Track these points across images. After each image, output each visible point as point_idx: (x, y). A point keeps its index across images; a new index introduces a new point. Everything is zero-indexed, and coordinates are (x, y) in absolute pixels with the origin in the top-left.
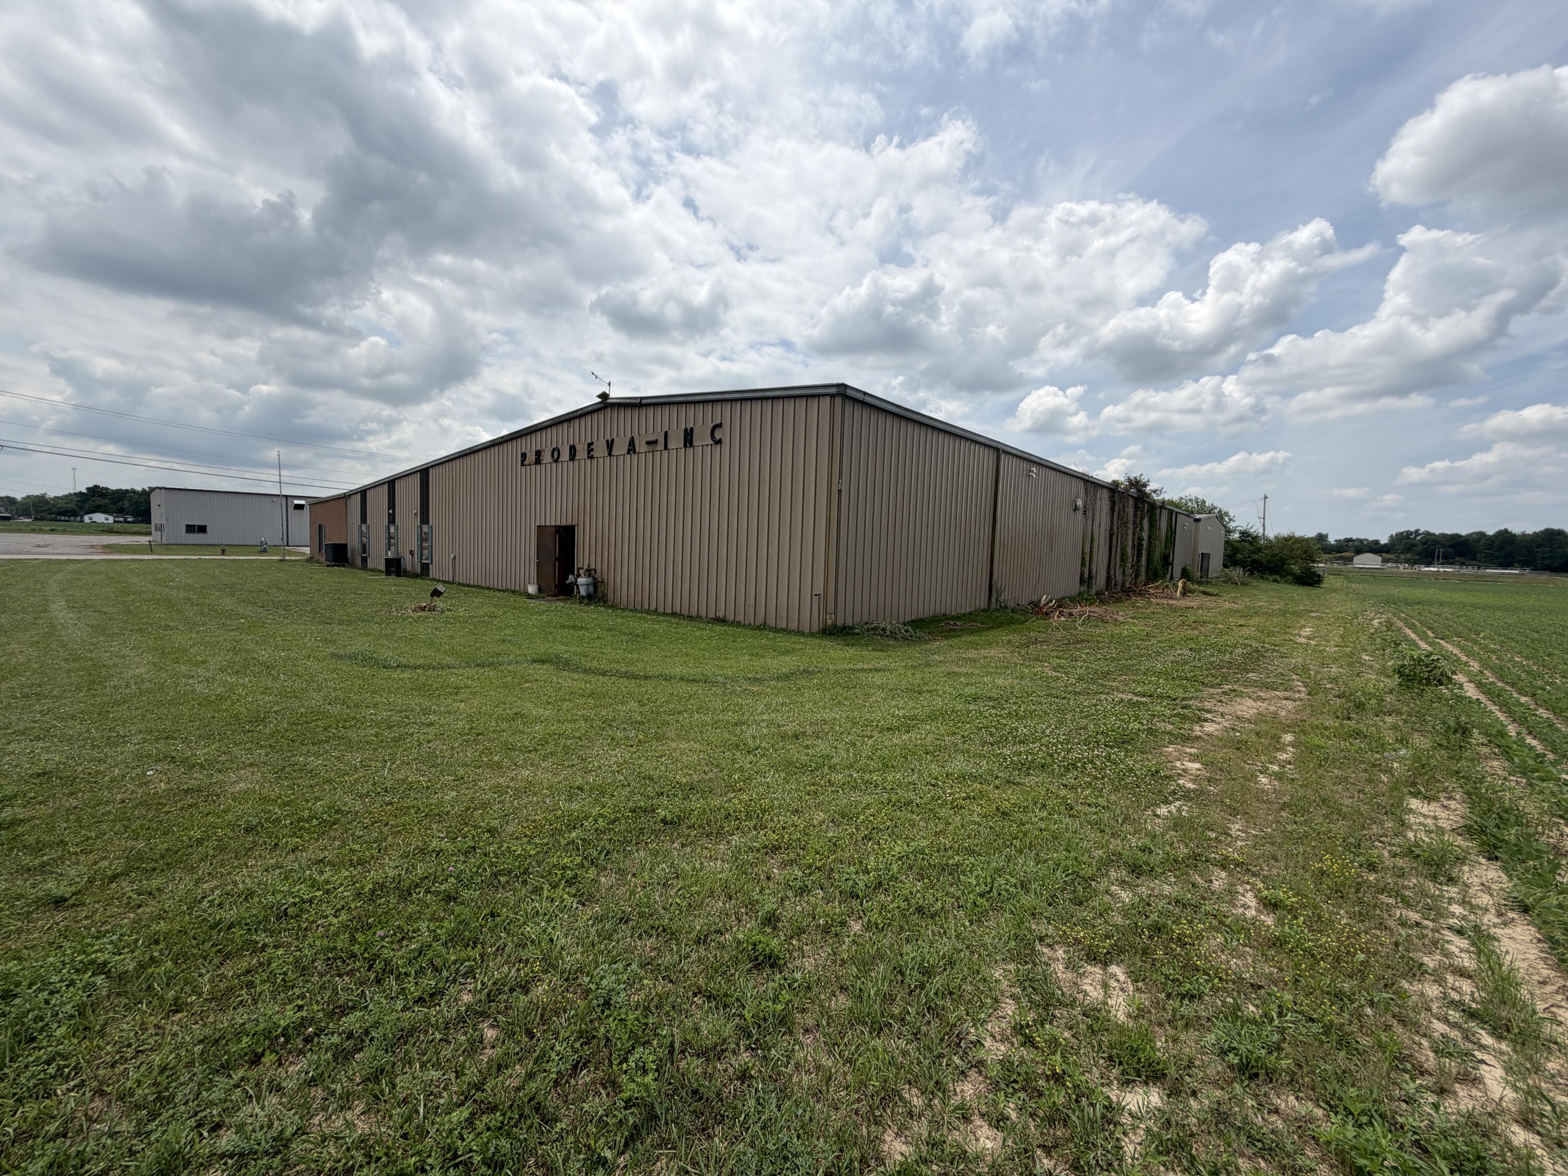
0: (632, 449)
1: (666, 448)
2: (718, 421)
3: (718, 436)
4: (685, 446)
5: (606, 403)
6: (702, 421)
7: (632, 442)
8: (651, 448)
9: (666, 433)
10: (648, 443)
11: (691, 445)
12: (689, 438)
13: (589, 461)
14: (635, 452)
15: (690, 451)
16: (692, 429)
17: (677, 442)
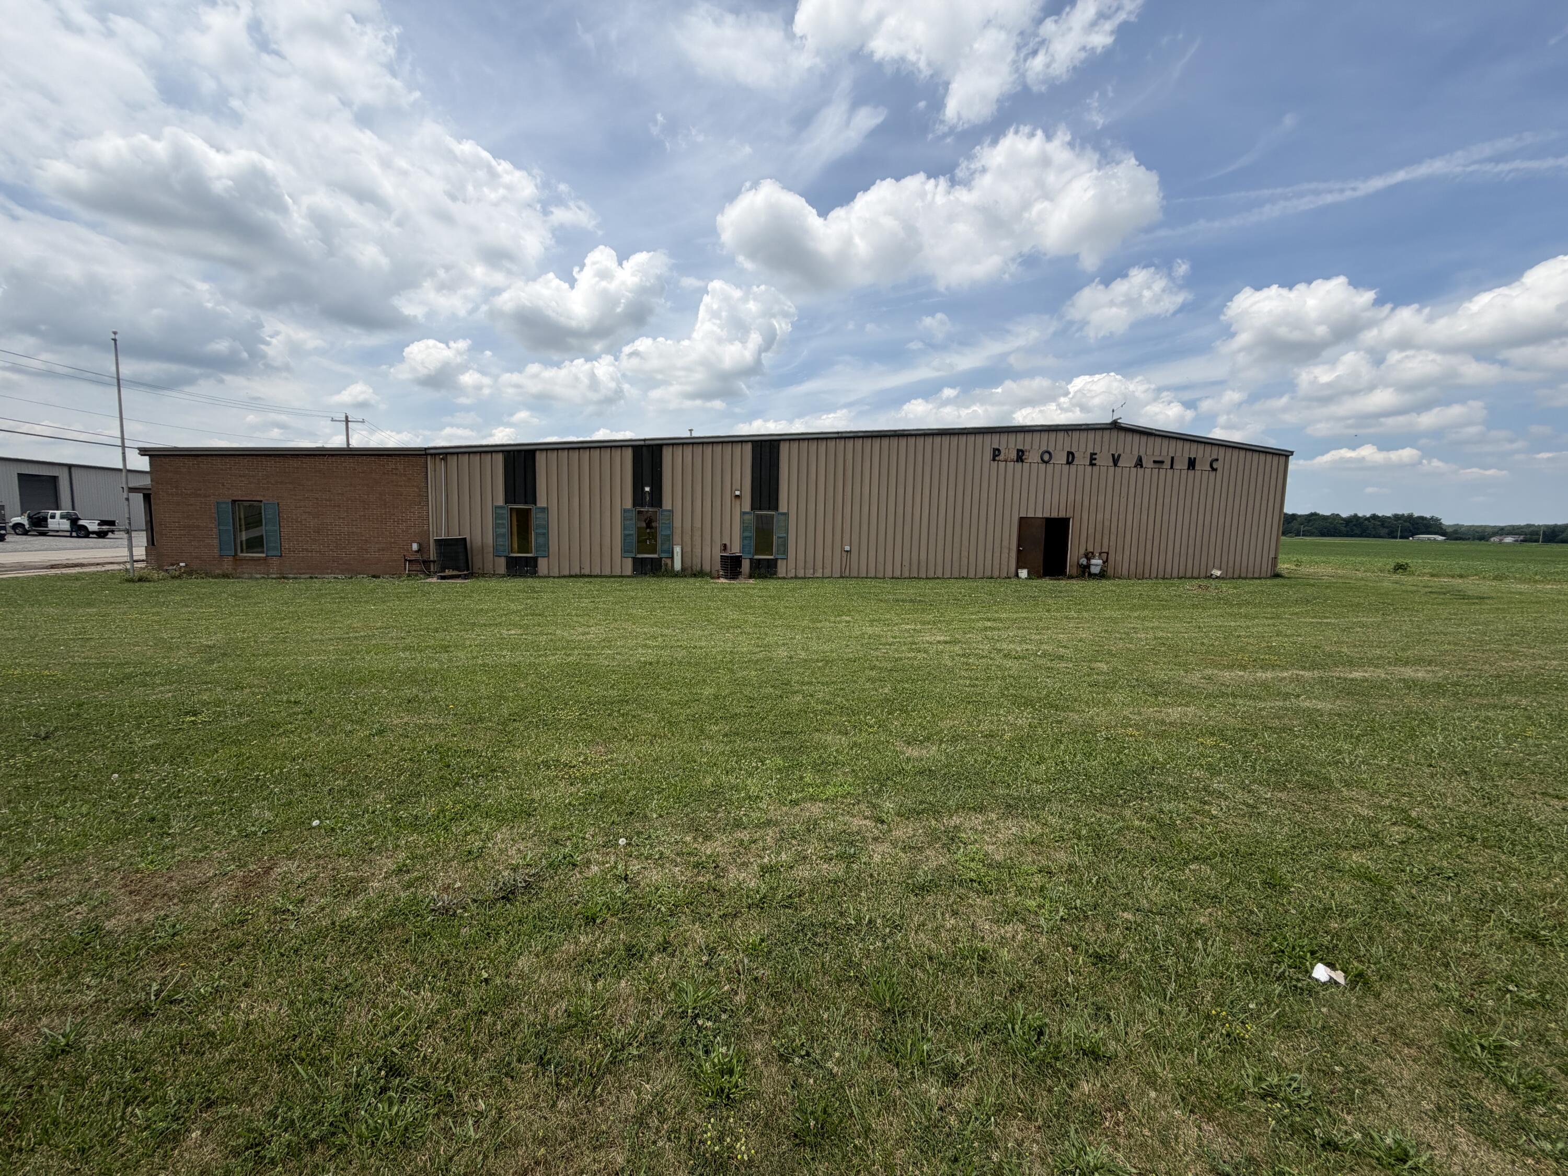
0: (1139, 463)
1: (1172, 467)
2: (1215, 457)
3: (1215, 466)
4: (1189, 469)
5: (1115, 426)
6: (1204, 456)
7: (1140, 460)
8: (1157, 465)
9: (1173, 458)
10: (1155, 462)
11: (1194, 468)
12: (1192, 464)
13: (1089, 469)
14: (1142, 466)
15: (1191, 472)
16: (1195, 459)
17: (1181, 464)
